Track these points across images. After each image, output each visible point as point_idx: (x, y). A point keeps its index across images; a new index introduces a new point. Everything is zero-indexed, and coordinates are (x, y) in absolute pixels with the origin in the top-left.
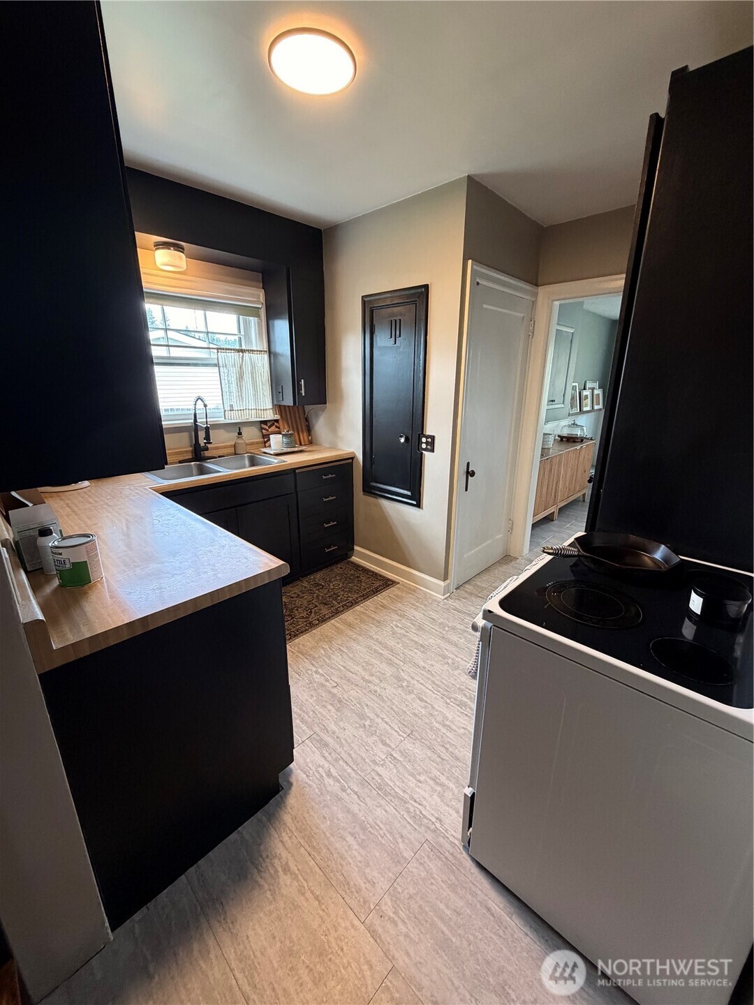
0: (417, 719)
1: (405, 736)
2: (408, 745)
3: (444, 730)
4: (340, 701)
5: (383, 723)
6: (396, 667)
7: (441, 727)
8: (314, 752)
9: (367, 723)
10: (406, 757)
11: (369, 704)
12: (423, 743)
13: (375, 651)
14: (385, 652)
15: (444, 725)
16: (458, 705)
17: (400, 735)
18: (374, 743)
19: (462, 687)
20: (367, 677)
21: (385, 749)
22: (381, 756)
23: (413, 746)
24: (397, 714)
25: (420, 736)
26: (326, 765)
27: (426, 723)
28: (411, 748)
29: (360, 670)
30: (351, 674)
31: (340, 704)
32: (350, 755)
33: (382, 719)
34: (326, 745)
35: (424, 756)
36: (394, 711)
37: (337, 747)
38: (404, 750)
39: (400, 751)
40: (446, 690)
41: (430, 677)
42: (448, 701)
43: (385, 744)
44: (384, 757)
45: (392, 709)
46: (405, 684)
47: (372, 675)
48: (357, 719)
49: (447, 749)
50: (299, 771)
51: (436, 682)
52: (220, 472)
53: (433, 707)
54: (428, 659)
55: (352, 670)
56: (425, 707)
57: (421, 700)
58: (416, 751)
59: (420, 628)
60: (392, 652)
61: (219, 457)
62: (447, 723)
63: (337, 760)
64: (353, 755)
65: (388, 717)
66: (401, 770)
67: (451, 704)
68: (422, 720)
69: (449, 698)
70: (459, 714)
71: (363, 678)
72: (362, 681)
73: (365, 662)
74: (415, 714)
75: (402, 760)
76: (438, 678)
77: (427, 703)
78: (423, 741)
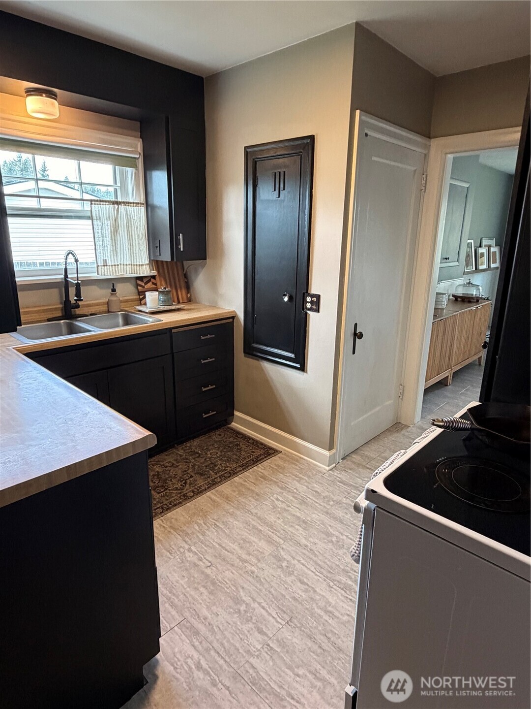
0: (297, 604)
1: (283, 623)
2: (286, 634)
3: (326, 617)
4: (214, 583)
5: (260, 608)
6: (276, 546)
7: (322, 613)
8: (183, 641)
9: (243, 608)
10: (284, 647)
11: (245, 586)
12: (304, 631)
13: (254, 527)
14: (264, 529)
15: (327, 612)
16: (342, 589)
17: (278, 622)
18: (249, 631)
19: (347, 568)
20: (244, 556)
21: (259, 637)
22: (257, 646)
23: (292, 634)
24: (276, 598)
25: (300, 623)
26: (196, 655)
27: (307, 609)
28: (289, 637)
29: (236, 548)
30: (226, 552)
31: (213, 585)
32: (222, 644)
33: (259, 604)
34: (197, 633)
35: (304, 646)
36: (273, 595)
37: (209, 634)
38: (282, 639)
39: (278, 641)
40: (330, 572)
41: (312, 556)
42: (331, 584)
43: (261, 632)
44: (259, 647)
45: (270, 592)
46: (284, 564)
47: (249, 554)
48: (231, 603)
49: (329, 638)
50: (166, 663)
51: (319, 562)
52: (91, 331)
53: (315, 591)
54: (310, 536)
55: (228, 548)
56: (306, 591)
57: (302, 582)
58: (295, 640)
59: (303, 502)
60: (272, 528)
61: (91, 315)
62: (330, 609)
63: (207, 650)
64: (226, 644)
65: (265, 601)
66: (279, 662)
67: (335, 587)
68: (302, 605)
69: (333, 581)
70: (342, 598)
71: (239, 558)
72: (238, 561)
73: (242, 539)
74: (295, 599)
75: (279, 650)
76: (321, 557)
77: (308, 585)
78: (303, 629)
